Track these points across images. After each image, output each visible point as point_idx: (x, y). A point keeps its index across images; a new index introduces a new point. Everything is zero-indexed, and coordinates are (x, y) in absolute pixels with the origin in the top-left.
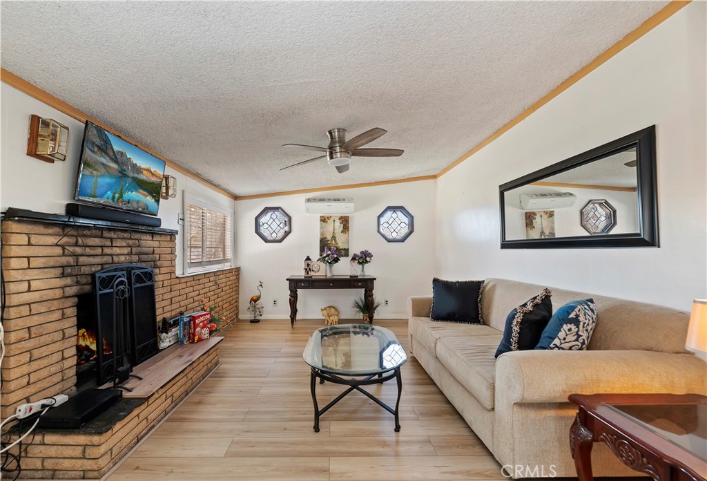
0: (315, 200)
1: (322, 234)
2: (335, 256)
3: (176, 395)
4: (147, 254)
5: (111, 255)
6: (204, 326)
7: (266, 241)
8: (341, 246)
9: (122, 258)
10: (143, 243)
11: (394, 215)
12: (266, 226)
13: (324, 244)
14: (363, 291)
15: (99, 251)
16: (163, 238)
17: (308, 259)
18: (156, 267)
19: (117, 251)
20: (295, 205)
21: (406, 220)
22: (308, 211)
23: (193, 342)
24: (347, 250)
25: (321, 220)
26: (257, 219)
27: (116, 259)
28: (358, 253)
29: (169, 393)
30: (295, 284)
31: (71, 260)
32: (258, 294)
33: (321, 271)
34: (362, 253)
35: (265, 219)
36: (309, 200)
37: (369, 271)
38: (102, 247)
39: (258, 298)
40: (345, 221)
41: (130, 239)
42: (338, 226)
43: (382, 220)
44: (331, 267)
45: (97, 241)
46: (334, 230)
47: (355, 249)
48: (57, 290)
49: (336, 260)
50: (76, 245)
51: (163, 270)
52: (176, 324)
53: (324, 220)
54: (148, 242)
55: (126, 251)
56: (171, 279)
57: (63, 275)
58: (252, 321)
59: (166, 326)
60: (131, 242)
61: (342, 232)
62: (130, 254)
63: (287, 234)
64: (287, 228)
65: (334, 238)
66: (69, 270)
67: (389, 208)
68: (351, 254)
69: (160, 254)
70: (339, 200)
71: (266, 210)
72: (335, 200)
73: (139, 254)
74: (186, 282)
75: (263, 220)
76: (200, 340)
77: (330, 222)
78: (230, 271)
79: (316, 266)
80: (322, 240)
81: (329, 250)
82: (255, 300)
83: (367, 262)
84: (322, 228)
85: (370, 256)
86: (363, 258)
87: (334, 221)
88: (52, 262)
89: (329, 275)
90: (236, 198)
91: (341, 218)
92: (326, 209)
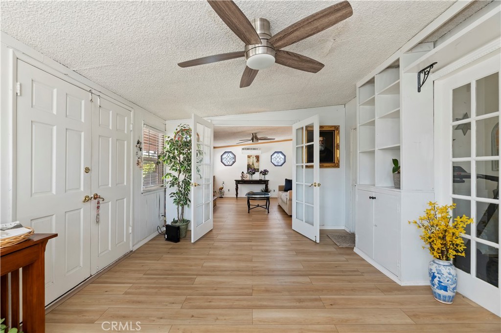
0: (245, 149)
1: (248, 163)
2: (254, 171)
7: (225, 165)
8: (256, 167)
11: (278, 155)
12: (225, 159)
13: (249, 167)
14: (265, 185)
17: (243, 172)
20: (237, 150)
21: (283, 157)
22: (242, 153)
24: (258, 169)
26: (222, 156)
28: (263, 170)
30: (238, 182)
32: (222, 186)
33: (248, 177)
34: (264, 170)
35: (225, 156)
36: (243, 149)
37: (267, 178)
39: (223, 188)
40: (258, 157)
42: (255, 159)
43: (273, 157)
44: (252, 176)
46: (253, 161)
47: (262, 169)
49: (254, 173)
53: (249, 157)
58: (220, 197)
61: (256, 162)
63: (234, 162)
64: (234, 160)
65: (253, 164)
67: (276, 152)
68: (260, 171)
70: (255, 149)
71: (225, 152)
72: (253, 149)
77: (252, 158)
80: (248, 165)
81: (252, 170)
82: (221, 189)
83: (266, 174)
84: (248, 160)
85: (268, 172)
86: (265, 173)
89: (251, 179)
90: (214, 148)
91: (256, 156)
92: (250, 152)
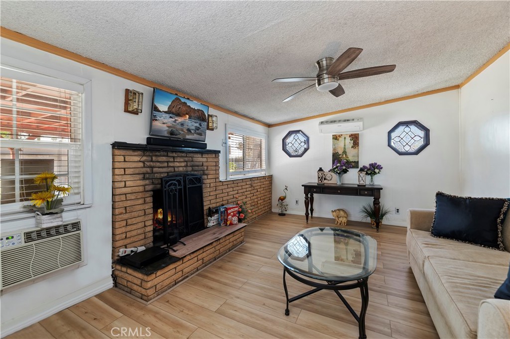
0: (327, 122)
1: (334, 149)
2: (344, 168)
3: (206, 259)
4: (198, 166)
5: (174, 167)
6: (234, 215)
7: (290, 156)
8: (351, 159)
9: (181, 169)
10: (195, 159)
11: (407, 129)
12: (290, 145)
13: (336, 157)
14: (372, 199)
15: (166, 164)
16: (210, 156)
17: (321, 170)
18: (204, 174)
19: (177, 164)
20: (311, 127)
21: (422, 133)
22: (321, 131)
23: (226, 225)
24: (357, 163)
25: (333, 138)
26: (284, 140)
27: (176, 169)
28: (368, 166)
29: (200, 257)
30: (309, 190)
31: (148, 170)
32: (284, 195)
33: (334, 180)
34: (371, 165)
35: (290, 140)
36: (322, 123)
37: (378, 180)
38: (167, 162)
39: (285, 198)
40: (355, 138)
41: (186, 157)
42: (349, 142)
43: (393, 135)
44: (340, 177)
45: (164, 159)
46: (345, 146)
47: (364, 162)
48: (141, 187)
49: (345, 171)
50: (152, 161)
51: (210, 177)
52: (217, 212)
53: (335, 138)
54: (199, 159)
55: (183, 164)
56: (216, 182)
57: (144, 179)
58: (280, 215)
59: (211, 213)
60: (186, 159)
61: (352, 147)
62: (186, 166)
63: (306, 150)
64: (306, 146)
65: (345, 152)
66: (147, 176)
67: (400, 124)
68: (361, 166)
69: (207, 166)
70: (348, 120)
71: (290, 133)
72: (345, 121)
73: (192, 166)
74: (227, 185)
75: (288, 140)
76: (231, 224)
77: (341, 139)
78: (264, 177)
79: (329, 175)
80: (334, 155)
81: (341, 164)
82: (282, 199)
83: (375, 173)
84: (334, 144)
85: (380, 168)
86: (373, 170)
87: (345, 138)
88: (137, 171)
89: (339, 183)
90: (269, 126)
91: (351, 136)
92: (336, 129)
